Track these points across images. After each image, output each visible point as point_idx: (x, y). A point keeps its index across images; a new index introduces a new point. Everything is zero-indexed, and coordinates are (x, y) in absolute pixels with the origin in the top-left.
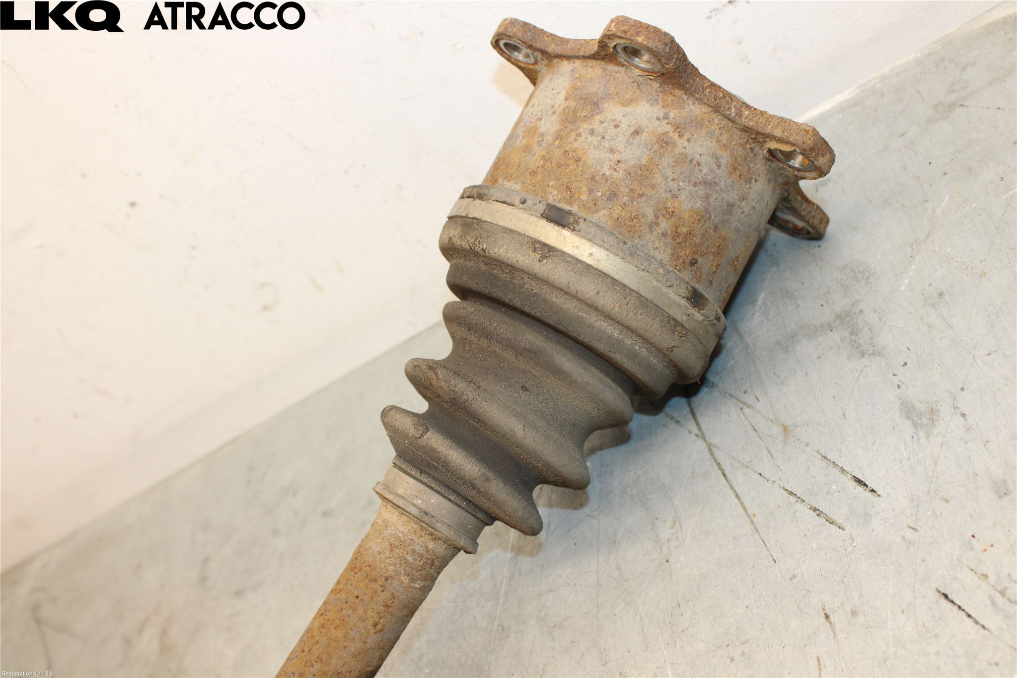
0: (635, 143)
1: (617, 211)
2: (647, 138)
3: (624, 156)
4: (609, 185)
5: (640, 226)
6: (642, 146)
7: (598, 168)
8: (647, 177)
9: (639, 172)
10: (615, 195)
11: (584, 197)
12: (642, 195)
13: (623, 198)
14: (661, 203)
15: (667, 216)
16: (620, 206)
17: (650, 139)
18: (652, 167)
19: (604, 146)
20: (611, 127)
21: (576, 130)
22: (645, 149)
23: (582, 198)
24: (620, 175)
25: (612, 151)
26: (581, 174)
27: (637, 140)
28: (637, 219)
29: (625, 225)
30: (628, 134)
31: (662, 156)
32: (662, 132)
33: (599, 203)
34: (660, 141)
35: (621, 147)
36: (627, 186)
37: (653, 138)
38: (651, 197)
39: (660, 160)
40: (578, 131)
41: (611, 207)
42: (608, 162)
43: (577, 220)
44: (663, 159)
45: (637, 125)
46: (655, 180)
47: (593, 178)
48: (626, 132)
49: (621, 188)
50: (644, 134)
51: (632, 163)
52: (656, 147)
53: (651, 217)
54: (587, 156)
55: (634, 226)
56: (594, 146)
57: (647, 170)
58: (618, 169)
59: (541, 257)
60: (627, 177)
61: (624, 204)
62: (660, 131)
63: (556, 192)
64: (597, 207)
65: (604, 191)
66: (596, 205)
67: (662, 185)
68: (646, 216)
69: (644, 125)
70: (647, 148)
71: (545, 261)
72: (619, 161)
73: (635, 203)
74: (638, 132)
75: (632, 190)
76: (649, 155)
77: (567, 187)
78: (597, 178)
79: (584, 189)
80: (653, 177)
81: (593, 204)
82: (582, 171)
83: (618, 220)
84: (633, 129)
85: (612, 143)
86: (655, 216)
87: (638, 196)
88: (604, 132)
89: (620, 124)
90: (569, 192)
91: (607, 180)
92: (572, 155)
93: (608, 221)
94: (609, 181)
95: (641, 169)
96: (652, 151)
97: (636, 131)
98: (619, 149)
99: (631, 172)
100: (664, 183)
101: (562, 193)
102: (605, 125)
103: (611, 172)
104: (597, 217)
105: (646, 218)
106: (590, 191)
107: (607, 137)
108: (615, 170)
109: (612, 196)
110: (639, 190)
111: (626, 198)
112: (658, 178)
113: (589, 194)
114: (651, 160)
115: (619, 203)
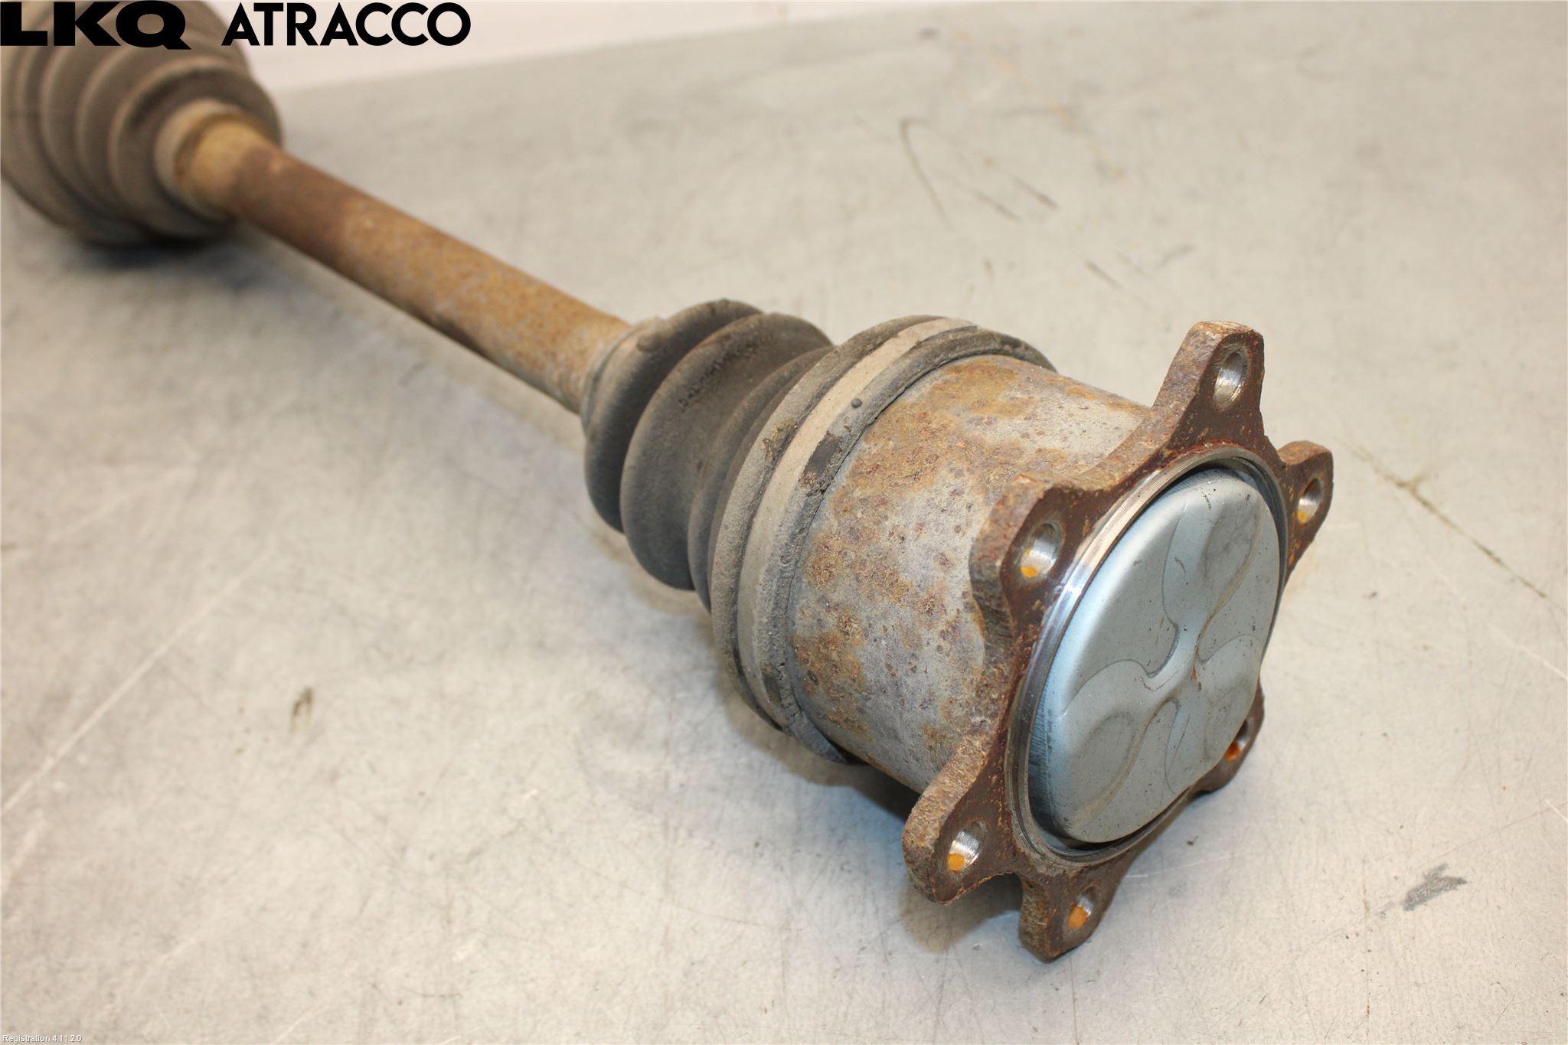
0: (929, 560)
1: (836, 544)
2: (936, 579)
3: (910, 545)
4: (871, 527)
5: (821, 583)
6: (924, 571)
7: (897, 508)
8: (882, 586)
9: (888, 572)
10: (857, 538)
11: (858, 493)
12: (858, 581)
13: (852, 551)
14: (854, 613)
15: (841, 624)
16: (843, 548)
17: (935, 584)
18: (896, 591)
19: (929, 513)
20: (958, 520)
21: (968, 470)
22: (919, 578)
23: (857, 489)
24: (884, 542)
25: (920, 526)
26: (893, 484)
27: (933, 564)
28: (830, 576)
29: (820, 559)
30: (943, 548)
31: (912, 605)
32: (945, 602)
33: (847, 515)
34: (932, 600)
35: (925, 539)
36: (868, 556)
37: (936, 589)
38: (859, 595)
39: (906, 604)
40: (965, 473)
41: (842, 534)
42: (903, 522)
43: (809, 483)
44: (908, 609)
45: (955, 561)
46: (880, 598)
47: (884, 502)
48: (946, 546)
49: (867, 546)
50: (942, 574)
51: (901, 559)
52: (924, 596)
53: (836, 597)
54: (919, 489)
55: (820, 574)
56: (933, 499)
57: (892, 584)
58: (892, 538)
59: (770, 441)
60: (880, 554)
61: (846, 553)
62: (947, 599)
63: (874, 451)
64: (842, 513)
65: (864, 521)
66: (845, 511)
67: (875, 611)
68: (835, 591)
69: (955, 573)
70: (921, 581)
71: (764, 447)
72: (903, 538)
73: (848, 570)
74: (944, 564)
75: (863, 563)
76: (912, 586)
77: (878, 466)
78: (881, 509)
79: (869, 492)
80: (882, 594)
81: (846, 507)
82: (896, 484)
83: (826, 547)
84: (949, 555)
85: (931, 525)
86: (838, 605)
87: (857, 574)
88: (952, 511)
89: (961, 534)
90: (868, 470)
91: (878, 523)
92: (926, 468)
93: (823, 532)
94: (876, 527)
95: (891, 574)
96: (918, 589)
97: (947, 560)
98: (921, 536)
99: (888, 559)
100: (878, 613)
101: (870, 460)
102: (965, 510)
103: (889, 529)
104: (828, 516)
105: (832, 590)
106: (864, 501)
107: (943, 516)
108: (892, 534)
109: (855, 534)
110: (865, 575)
111: (853, 556)
112: (883, 603)
113: (860, 500)
114: (905, 588)
115: (846, 546)
